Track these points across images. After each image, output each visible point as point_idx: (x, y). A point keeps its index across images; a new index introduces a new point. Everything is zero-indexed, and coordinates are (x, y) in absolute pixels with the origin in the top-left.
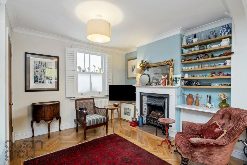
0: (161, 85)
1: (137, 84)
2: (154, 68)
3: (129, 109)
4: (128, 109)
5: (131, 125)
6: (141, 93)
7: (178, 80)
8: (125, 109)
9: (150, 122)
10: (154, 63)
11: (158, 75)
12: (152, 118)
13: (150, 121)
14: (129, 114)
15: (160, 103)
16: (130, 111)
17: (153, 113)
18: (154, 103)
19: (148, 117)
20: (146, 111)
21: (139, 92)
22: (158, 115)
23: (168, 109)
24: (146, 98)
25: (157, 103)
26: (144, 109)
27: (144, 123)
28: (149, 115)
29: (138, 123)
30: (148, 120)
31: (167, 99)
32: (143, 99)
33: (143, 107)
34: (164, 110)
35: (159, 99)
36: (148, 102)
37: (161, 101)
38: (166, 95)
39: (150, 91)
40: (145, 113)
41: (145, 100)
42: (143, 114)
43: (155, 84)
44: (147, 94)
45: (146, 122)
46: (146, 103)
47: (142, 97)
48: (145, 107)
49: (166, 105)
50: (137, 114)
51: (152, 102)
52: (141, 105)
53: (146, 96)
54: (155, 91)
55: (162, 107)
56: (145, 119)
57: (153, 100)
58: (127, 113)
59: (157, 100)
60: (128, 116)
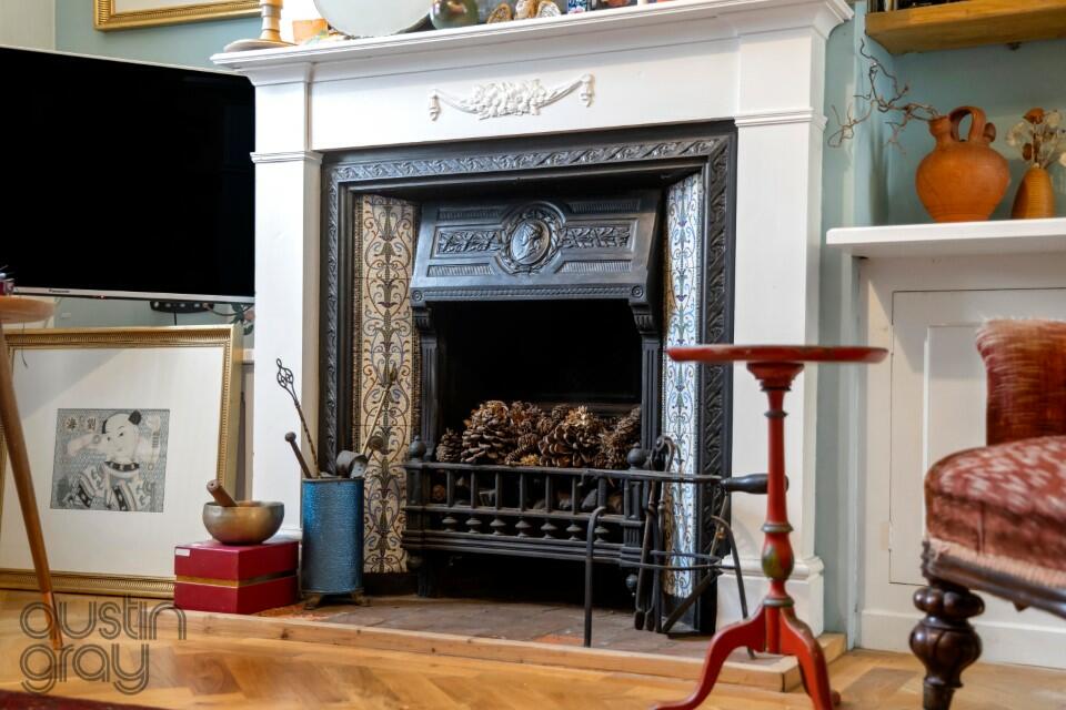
1: (275, 32)
3: (136, 417)
4: (119, 423)
5: (185, 599)
6: (330, 159)
8: (71, 422)
9: (468, 542)
12: (485, 480)
13: (461, 518)
14: (134, 484)
15: (601, 261)
16: (167, 433)
17: (502, 418)
18: (514, 281)
19: (424, 470)
20: (402, 405)
21: (306, 153)
22: (565, 425)
23: (714, 314)
24: (397, 226)
25: (565, 263)
26: (377, 370)
27: (377, 569)
28: (435, 451)
29: (299, 570)
30: (424, 512)
31: (696, 188)
32: (360, 249)
33: (366, 355)
34: (644, 353)
35: (585, 213)
36: (428, 275)
37: (606, 240)
38: (687, 143)
39: (472, 108)
40: (387, 432)
41: (388, 259)
42: (364, 440)
43: (540, 8)
44: (426, 162)
45: (399, 544)
46: (394, 291)
47: (350, 219)
48: (387, 344)
49: (682, 277)
50: (291, 438)
51: (482, 264)
52: (333, 326)
53: (397, 209)
54: (544, 104)
55: (627, 300)
56: (379, 515)
57: (500, 241)
58: (112, 477)
59: (553, 227)
60: (127, 510)
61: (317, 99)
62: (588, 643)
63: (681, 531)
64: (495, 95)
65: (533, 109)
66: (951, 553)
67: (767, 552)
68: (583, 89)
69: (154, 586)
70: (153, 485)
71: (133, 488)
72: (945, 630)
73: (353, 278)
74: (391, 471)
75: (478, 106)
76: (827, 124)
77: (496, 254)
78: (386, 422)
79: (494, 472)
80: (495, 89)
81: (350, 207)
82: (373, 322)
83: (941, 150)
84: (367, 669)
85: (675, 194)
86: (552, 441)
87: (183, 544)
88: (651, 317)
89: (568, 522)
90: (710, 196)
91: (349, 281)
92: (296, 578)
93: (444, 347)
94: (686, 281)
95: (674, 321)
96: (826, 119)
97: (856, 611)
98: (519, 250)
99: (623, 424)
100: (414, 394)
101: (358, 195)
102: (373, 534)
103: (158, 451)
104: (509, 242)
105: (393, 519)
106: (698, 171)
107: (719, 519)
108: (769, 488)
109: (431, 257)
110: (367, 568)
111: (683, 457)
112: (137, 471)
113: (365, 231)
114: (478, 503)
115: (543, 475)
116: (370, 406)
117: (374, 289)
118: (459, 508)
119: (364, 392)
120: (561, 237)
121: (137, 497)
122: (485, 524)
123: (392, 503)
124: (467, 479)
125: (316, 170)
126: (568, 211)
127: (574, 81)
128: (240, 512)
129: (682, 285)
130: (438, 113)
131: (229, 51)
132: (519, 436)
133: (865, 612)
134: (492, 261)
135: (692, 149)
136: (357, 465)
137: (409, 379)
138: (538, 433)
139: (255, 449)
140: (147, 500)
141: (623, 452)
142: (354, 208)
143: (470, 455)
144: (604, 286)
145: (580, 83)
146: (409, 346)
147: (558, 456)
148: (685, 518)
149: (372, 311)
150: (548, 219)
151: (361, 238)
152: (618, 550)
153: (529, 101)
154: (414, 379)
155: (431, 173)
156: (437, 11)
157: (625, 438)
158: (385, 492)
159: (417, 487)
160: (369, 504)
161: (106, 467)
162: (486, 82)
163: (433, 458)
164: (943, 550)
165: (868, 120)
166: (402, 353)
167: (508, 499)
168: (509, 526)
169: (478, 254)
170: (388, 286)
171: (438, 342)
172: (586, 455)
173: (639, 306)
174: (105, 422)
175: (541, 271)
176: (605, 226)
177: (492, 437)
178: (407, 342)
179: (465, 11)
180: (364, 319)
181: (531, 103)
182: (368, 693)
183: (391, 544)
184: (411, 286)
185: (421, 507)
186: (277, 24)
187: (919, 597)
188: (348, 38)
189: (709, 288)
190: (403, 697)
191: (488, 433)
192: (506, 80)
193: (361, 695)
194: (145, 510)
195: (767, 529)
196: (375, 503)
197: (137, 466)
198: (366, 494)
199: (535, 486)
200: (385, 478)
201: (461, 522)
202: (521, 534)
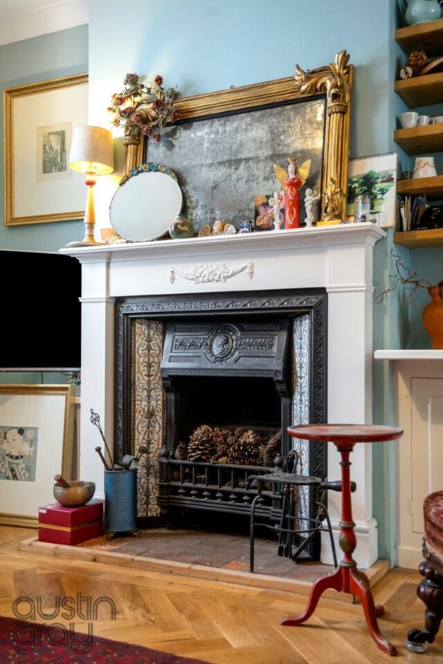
0: (271, 228)
1: (91, 236)
2: (217, 123)
3: (21, 431)
4: (13, 434)
5: (45, 536)
6: (119, 301)
7: (383, 192)
9: (190, 502)
10: (219, 94)
11: (248, 169)
12: (200, 470)
13: (188, 489)
14: (20, 466)
15: (259, 357)
16: (37, 440)
17: (208, 436)
18: (214, 366)
19: (169, 464)
20: (157, 428)
21: (107, 298)
22: (242, 441)
23: (317, 389)
24: (154, 334)
25: (240, 357)
26: (144, 410)
27: (144, 515)
28: (174, 453)
29: (104, 518)
30: (168, 486)
31: (307, 321)
32: (135, 347)
33: (138, 402)
34: (282, 405)
35: (251, 331)
36: (170, 361)
37: (261, 346)
38: (302, 298)
39: (191, 277)
40: (149, 443)
41: (149, 352)
42: (137, 447)
43: (225, 227)
44: (168, 304)
45: (156, 502)
46: (152, 368)
47: (129, 331)
48: (149, 396)
49: (301, 367)
50: (98, 450)
51: (198, 356)
52: (121, 388)
53: (154, 326)
54: (228, 277)
55: (272, 378)
56: (145, 486)
57: (207, 345)
58: (9, 462)
59: (234, 338)
60: (17, 480)
61: (112, 270)
62: (252, 570)
63: (302, 502)
64: (203, 272)
65: (222, 279)
66: (435, 555)
67: (342, 538)
68: (247, 270)
69: (30, 521)
70: (30, 467)
71: (20, 469)
72: (435, 588)
73: (131, 362)
74: (151, 463)
75: (195, 277)
76: (375, 290)
77: (205, 351)
78: (148, 437)
79: (204, 466)
80: (202, 269)
81: (129, 326)
82: (141, 385)
83: (435, 304)
84: (134, 585)
85: (297, 323)
86: (234, 449)
87: (43, 506)
88: (285, 387)
89: (243, 494)
90: (314, 327)
91: (129, 365)
92: (102, 522)
93: (178, 398)
94: (303, 369)
95: (297, 390)
96: (374, 288)
97: (395, 547)
98: (217, 350)
99: (272, 441)
100: (163, 422)
101: (133, 319)
102: (142, 496)
103: (32, 449)
104: (211, 345)
105: (153, 488)
106: (308, 313)
107: (321, 504)
108: (342, 488)
109: (171, 351)
110: (139, 515)
111: (303, 462)
112: (22, 460)
113: (137, 338)
114: (197, 482)
115: (230, 469)
116: (140, 429)
117: (142, 368)
118: (187, 484)
119: (137, 422)
120: (239, 343)
121: (22, 473)
122: (200, 493)
123: (152, 480)
124: (191, 469)
125: (112, 307)
126: (242, 330)
127: (243, 265)
128: (72, 490)
129: (301, 371)
130: (173, 280)
131: (67, 247)
132: (217, 446)
133: (400, 547)
134: (203, 356)
135: (305, 302)
136: (133, 462)
137: (161, 414)
138: (228, 445)
139: (81, 452)
140: (27, 475)
141: (272, 457)
142: (131, 325)
143: (192, 457)
144: (261, 370)
145: (246, 267)
146: (160, 397)
147: (238, 459)
148: (304, 495)
149: (141, 379)
150: (231, 333)
151: (135, 342)
152: (269, 510)
153: (220, 275)
154: (163, 414)
155: (171, 310)
156: (173, 229)
157: (273, 449)
158: (148, 474)
159: (165, 473)
160: (140, 481)
161: (6, 457)
162: (199, 265)
163: (173, 457)
164: (432, 552)
165: (397, 288)
166: (157, 401)
167: (212, 480)
168: (213, 495)
169: (196, 351)
170: (149, 366)
171: (175, 395)
172: (252, 458)
173: (279, 382)
174: (6, 433)
175: (228, 361)
176: (261, 338)
177: (204, 447)
178: (159, 395)
179: (187, 229)
180: (137, 383)
181: (222, 276)
182: (134, 606)
183: (151, 502)
184: (161, 366)
185: (166, 484)
186: (93, 232)
187: (422, 568)
188: (128, 242)
189: (314, 375)
190: (152, 610)
191: (201, 445)
192: (209, 264)
193: (130, 608)
194: (25, 480)
195: (342, 525)
196: (143, 480)
197: (22, 457)
198: (138, 475)
199: (226, 474)
200: (148, 467)
201: (188, 491)
202: (219, 500)
